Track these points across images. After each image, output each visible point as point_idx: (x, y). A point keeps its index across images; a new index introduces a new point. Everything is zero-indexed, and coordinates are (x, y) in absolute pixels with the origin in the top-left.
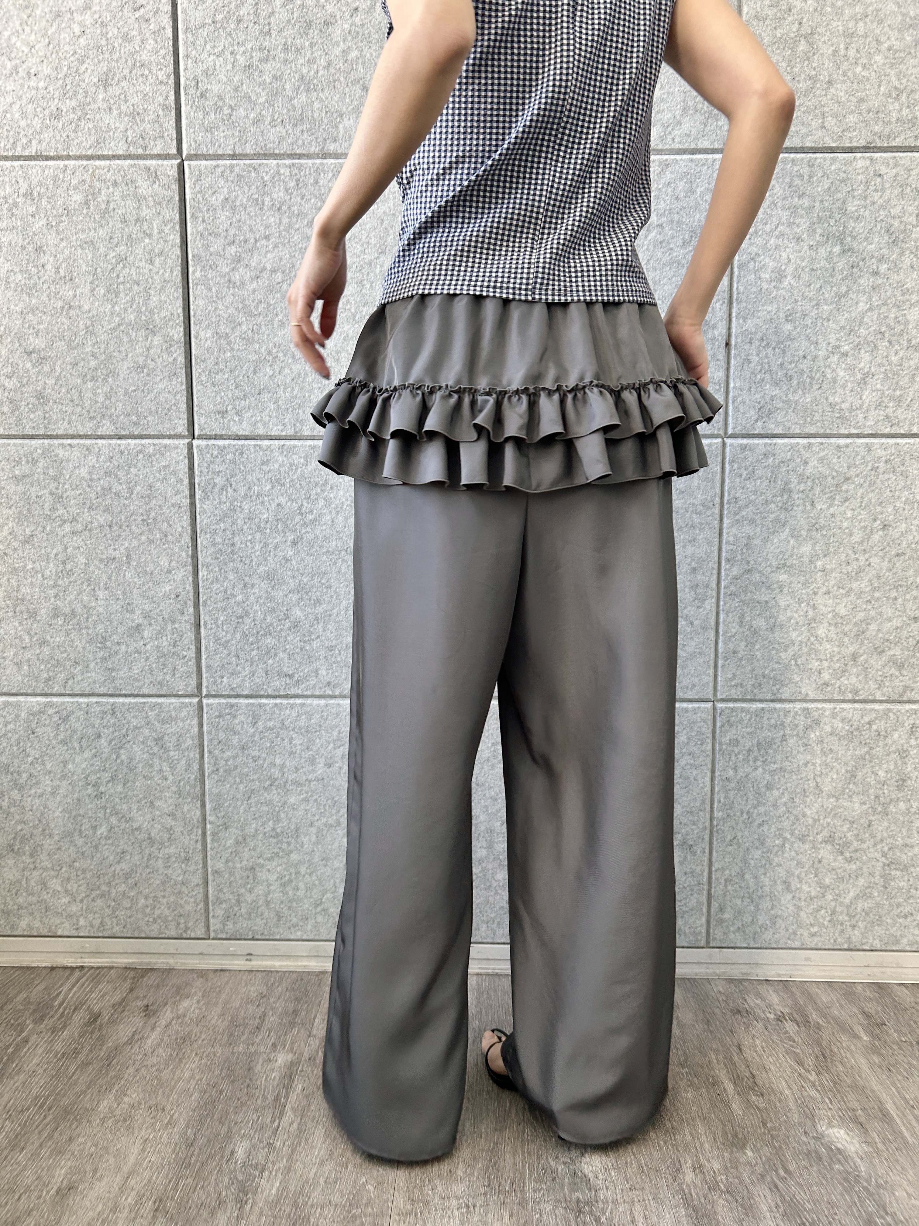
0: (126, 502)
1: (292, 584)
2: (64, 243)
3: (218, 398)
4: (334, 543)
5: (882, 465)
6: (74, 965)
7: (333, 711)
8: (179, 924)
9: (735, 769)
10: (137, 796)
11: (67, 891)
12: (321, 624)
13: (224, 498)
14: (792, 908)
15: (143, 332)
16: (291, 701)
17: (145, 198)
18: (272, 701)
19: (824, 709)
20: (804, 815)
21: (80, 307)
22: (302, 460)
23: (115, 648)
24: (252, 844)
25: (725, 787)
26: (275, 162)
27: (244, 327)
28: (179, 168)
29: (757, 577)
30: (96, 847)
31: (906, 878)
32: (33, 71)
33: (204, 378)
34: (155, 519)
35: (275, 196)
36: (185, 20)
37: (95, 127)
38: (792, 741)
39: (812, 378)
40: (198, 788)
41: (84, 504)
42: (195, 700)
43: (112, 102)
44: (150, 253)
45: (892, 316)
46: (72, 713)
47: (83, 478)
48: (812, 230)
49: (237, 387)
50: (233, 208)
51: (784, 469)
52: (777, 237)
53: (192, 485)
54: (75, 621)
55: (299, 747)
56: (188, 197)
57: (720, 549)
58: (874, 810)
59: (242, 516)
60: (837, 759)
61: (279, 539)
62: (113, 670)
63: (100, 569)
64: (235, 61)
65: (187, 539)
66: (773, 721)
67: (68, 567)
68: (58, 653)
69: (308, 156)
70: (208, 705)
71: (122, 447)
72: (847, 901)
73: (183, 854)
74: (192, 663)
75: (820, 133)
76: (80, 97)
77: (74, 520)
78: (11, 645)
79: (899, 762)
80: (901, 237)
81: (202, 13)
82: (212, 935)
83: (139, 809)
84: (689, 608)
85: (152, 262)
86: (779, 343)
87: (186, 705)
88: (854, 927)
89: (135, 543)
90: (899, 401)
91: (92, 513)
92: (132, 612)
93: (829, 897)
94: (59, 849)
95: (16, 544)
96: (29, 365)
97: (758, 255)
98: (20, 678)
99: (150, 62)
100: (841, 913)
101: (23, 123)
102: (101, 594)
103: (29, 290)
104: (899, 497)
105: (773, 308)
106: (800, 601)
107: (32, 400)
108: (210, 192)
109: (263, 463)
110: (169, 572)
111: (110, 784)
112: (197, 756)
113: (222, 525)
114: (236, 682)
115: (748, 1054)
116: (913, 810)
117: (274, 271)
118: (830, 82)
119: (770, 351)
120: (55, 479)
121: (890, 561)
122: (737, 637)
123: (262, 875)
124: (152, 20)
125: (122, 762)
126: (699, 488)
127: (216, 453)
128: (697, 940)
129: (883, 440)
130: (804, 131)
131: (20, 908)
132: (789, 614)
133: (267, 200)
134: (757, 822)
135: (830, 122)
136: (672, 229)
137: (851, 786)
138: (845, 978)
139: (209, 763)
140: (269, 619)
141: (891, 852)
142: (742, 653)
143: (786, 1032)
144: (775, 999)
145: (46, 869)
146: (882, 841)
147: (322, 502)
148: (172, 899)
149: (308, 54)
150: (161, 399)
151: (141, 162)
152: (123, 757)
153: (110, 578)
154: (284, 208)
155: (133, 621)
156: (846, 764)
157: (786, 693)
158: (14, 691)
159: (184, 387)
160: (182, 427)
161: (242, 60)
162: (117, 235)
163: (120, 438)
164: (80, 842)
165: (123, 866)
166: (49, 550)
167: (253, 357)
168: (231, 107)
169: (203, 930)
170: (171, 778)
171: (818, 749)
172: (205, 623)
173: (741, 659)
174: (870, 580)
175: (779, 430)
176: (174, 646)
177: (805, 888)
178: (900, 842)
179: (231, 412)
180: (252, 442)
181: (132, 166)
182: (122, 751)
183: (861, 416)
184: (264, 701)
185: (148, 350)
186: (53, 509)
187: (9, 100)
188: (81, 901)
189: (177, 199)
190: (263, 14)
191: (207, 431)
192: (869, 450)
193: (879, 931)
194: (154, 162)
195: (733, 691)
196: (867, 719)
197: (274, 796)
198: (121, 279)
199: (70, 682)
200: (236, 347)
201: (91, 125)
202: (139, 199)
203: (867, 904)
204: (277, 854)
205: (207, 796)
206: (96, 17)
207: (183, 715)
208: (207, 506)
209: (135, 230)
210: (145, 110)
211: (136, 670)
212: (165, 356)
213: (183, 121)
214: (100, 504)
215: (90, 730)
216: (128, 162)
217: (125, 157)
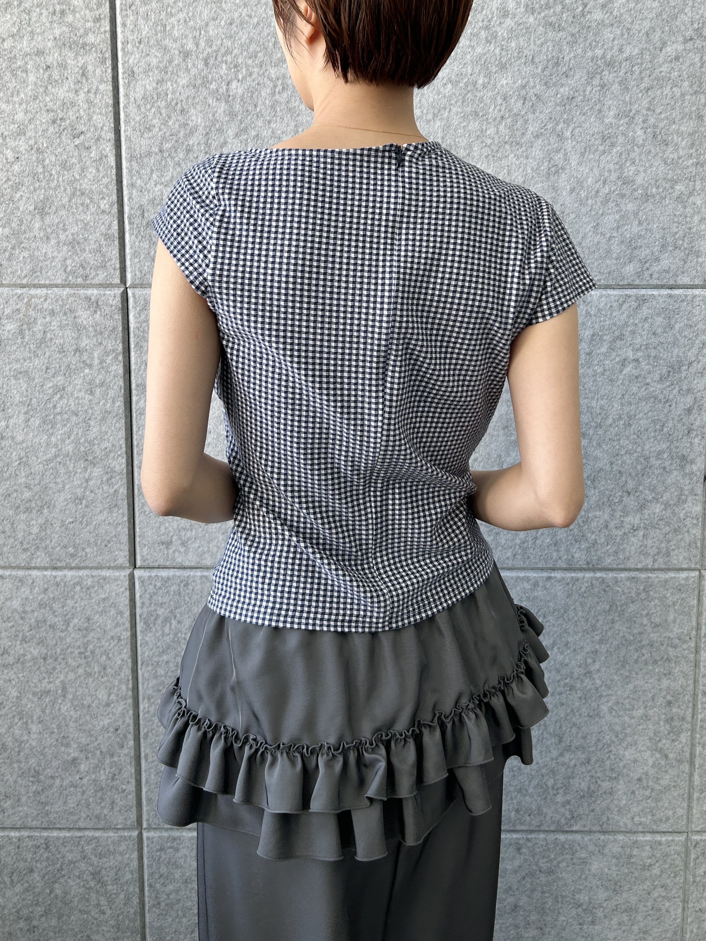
0: (63, 635)
3: (163, 529)
10: (73, 929)
13: (167, 630)
15: (82, 464)
17: (85, 328)
21: (13, 438)
23: (49, 782)
25: (698, 918)
28: (122, 297)
34: (93, 652)
36: (129, 148)
37: (31, 256)
40: (138, 922)
41: (16, 636)
42: (135, 833)
43: (49, 230)
44: (90, 384)
47: (15, 610)
53: (133, 615)
56: (132, 325)
57: (695, 681)
63: (33, 702)
65: (127, 672)
70: (148, 838)
71: (58, 579)
74: (132, 797)
76: (14, 225)
81: (148, 142)
84: (664, 741)
85: (92, 393)
87: (125, 838)
89: (71, 676)
91: (25, 645)
92: (68, 745)
99: (91, 191)
102: (34, 728)
110: (108, 705)
111: (43, 919)
112: (137, 890)
113: (165, 658)
124: (94, 148)
125: (57, 896)
126: (674, 621)
127: (159, 584)
136: (649, 364)
139: (150, 897)
150: (101, 530)
151: (82, 292)
152: (58, 892)
153: (44, 712)
155: (69, 755)
159: (126, 518)
160: (123, 557)
162: (55, 365)
163: (55, 568)
170: (109, 912)
172: (146, 756)
176: (113, 779)
179: (176, 542)
180: (199, 573)
181: (71, 295)
182: (56, 886)
185: (87, 481)
189: (120, 329)
190: (214, 144)
191: (150, 562)
194: (95, 292)
198: (58, 410)
202: (79, 328)
205: (147, 930)
206: (32, 142)
207: (121, 849)
208: (149, 638)
209: (74, 360)
210: (86, 239)
211: (71, 804)
212: (106, 488)
213: (128, 250)
214: (33, 637)
215: (21, 865)
216: (67, 291)
217: (63, 286)
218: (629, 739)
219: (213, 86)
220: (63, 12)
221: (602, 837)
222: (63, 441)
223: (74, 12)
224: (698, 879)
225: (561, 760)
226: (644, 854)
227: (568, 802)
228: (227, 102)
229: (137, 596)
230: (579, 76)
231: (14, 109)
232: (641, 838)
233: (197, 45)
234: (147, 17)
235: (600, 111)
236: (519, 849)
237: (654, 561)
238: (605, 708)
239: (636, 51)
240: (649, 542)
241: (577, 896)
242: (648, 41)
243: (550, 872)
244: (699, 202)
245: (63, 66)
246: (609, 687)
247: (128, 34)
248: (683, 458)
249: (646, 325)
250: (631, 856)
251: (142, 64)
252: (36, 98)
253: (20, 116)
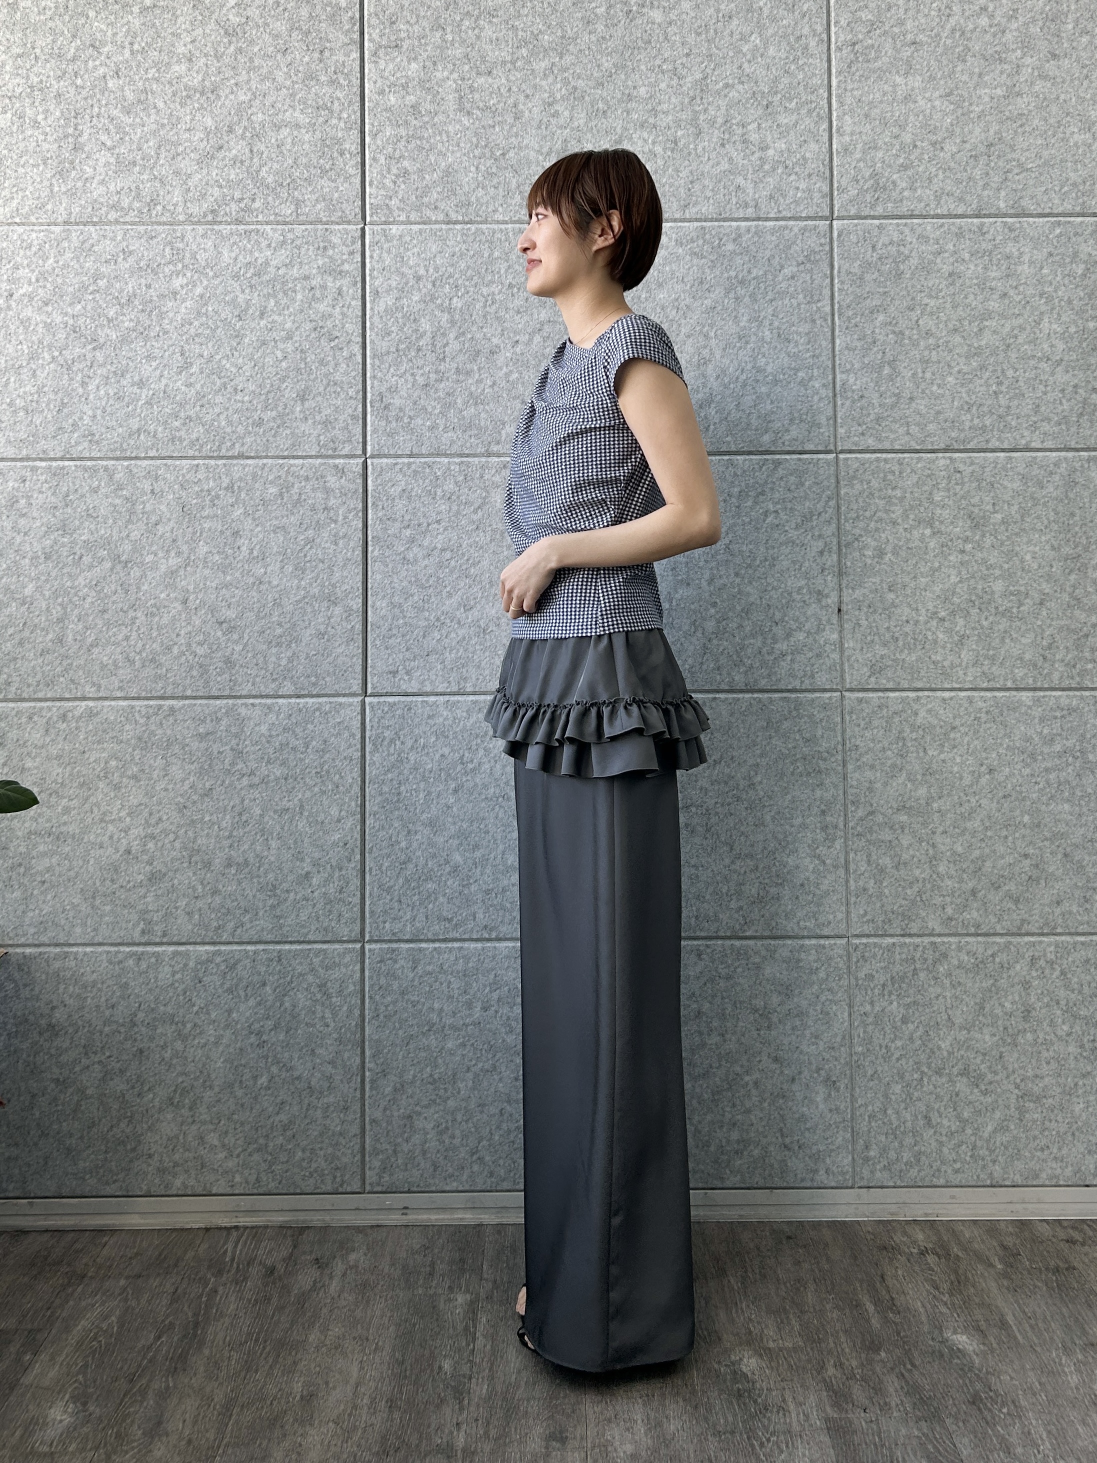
0: (302, 756)
1: (453, 830)
2: (259, 529)
3: (390, 660)
4: (492, 790)
5: (983, 715)
6: (228, 1225)
7: (490, 954)
8: (335, 1177)
9: (872, 1003)
10: (299, 1043)
11: (224, 1146)
12: (479, 869)
13: (392, 750)
14: (934, 1144)
15: (326, 604)
16: (450, 945)
17: (332, 490)
18: (432, 945)
19: (950, 943)
20: (939, 1048)
21: (270, 582)
22: (465, 714)
23: (284, 896)
24: (410, 1091)
25: (863, 1022)
26: (446, 460)
27: (416, 598)
28: (363, 465)
29: (880, 818)
30: (256, 1098)
31: (1039, 1110)
32: (239, 388)
33: (378, 642)
34: (328, 772)
35: (446, 488)
36: (372, 349)
37: (292, 433)
38: (922, 975)
39: (915, 639)
40: (358, 1035)
41: (263, 758)
42: (358, 946)
43: (308, 413)
44: (335, 536)
45: (980, 587)
46: (239, 961)
47: (263, 735)
48: (906, 516)
49: (407, 650)
50: (409, 498)
51: (897, 719)
52: (877, 522)
53: (363, 738)
54: (247, 870)
55: (456, 991)
56: (370, 488)
57: (845, 792)
58: (1004, 1041)
59: (408, 766)
60: (965, 992)
61: (441, 787)
62: (279, 917)
63: (274, 819)
64: (415, 380)
65: (356, 789)
66: (904, 956)
67: (244, 818)
68: (228, 901)
69: (475, 455)
70: (370, 950)
71: (301, 706)
72: (986, 1135)
73: (342, 1103)
74: (357, 909)
75: (907, 438)
76: (280, 409)
77: (252, 773)
78: (184, 895)
79: (1023, 994)
80: (982, 521)
81: (388, 344)
82: (368, 1188)
83: (300, 1058)
84: (821, 848)
85: (336, 544)
86: (885, 609)
87: (349, 951)
88: (994, 1162)
89: (308, 794)
90: (993, 659)
91: (270, 767)
93: (969, 1131)
94: (219, 1101)
95: (195, 798)
96: (219, 633)
97: (861, 535)
98: (190, 927)
99: (342, 382)
100: (982, 1148)
101: (229, 430)
102: (273, 844)
103: (224, 568)
104: (1001, 744)
105: (877, 580)
106: (921, 841)
107: (220, 664)
108: (390, 484)
109: (429, 717)
110: (339, 821)
111: (273, 1033)
112: (359, 1002)
113: (390, 776)
114: (398, 926)
115: (890, 1282)
116: (1040, 1041)
117: (443, 550)
118: (911, 399)
119: (877, 617)
120: (236, 736)
121: (998, 803)
122: (866, 875)
123: (419, 1123)
124: (346, 349)
125: (286, 1009)
126: (822, 737)
127: (386, 710)
128: (845, 1180)
129: (982, 694)
130: (892, 436)
131: (176, 1164)
132: (911, 852)
133: (439, 492)
134: (897, 1055)
135: (914, 429)
136: (786, 514)
137: (981, 1018)
138: (990, 1215)
139: (370, 1009)
140: (430, 863)
141: (1023, 1084)
142: (871, 891)
143: (928, 1264)
144: (920, 1236)
145: (204, 1123)
146: (1014, 1072)
147: (481, 752)
148: (330, 1150)
149: (477, 376)
150: (340, 661)
151: (331, 461)
152: (287, 1004)
153: (282, 829)
154: (454, 497)
155: (303, 869)
156: (974, 996)
157: (914, 928)
158: (184, 940)
159: (360, 651)
160: (356, 687)
161: (421, 380)
162: (307, 521)
163: (299, 697)
164: (239, 1093)
165: (283, 1117)
166: (226, 802)
167: (423, 623)
168: (410, 417)
169: (359, 1184)
170: (332, 1025)
171: (947, 982)
172: (371, 869)
173: (871, 896)
174: (982, 821)
175: (890, 685)
176: (340, 892)
177: (945, 1122)
178: (1030, 1073)
179: (402, 672)
180: (420, 699)
181: (322, 464)
182: (286, 999)
183: (961, 673)
184: (424, 945)
185: (329, 618)
186: (233, 764)
187: (217, 410)
188: (238, 1156)
189: (361, 491)
191: (379, 690)
192: (971, 702)
193: (1019, 1165)
194: (342, 461)
195: (866, 927)
196: (990, 952)
197: (432, 1041)
198: (308, 558)
199: (239, 930)
200: (409, 615)
201: (288, 432)
202: (328, 491)
203: (1004, 1138)
204: (434, 1101)
205: (367, 1043)
206: (297, 345)
207: (346, 961)
208: (377, 757)
209: (322, 516)
210: (336, 419)
211: (303, 917)
212: (344, 624)
213: (369, 428)
214: (277, 758)
215: (256, 978)
216: (319, 461)
217: (317, 457)
218: (791, 847)
219: (439, 301)
220: (325, 248)
221: (773, 942)
222: (311, 584)
223: (334, 248)
224: (860, 982)
225: (733, 867)
226: (811, 958)
227: (741, 908)
228: (449, 313)
229: (368, 720)
230: (719, 292)
231: (284, 320)
232: (807, 942)
233: (427, 271)
234: (389, 252)
235: (736, 317)
236: (699, 955)
237: (802, 682)
238: (768, 818)
239: (761, 273)
240: (796, 666)
241: (753, 1002)
242: (770, 265)
243: (729, 978)
244: (817, 385)
245: (324, 287)
246: (770, 798)
247: (374, 263)
248: (819, 593)
249: (782, 484)
250: (798, 961)
251: (385, 285)
252: (302, 311)
253: (288, 325)
